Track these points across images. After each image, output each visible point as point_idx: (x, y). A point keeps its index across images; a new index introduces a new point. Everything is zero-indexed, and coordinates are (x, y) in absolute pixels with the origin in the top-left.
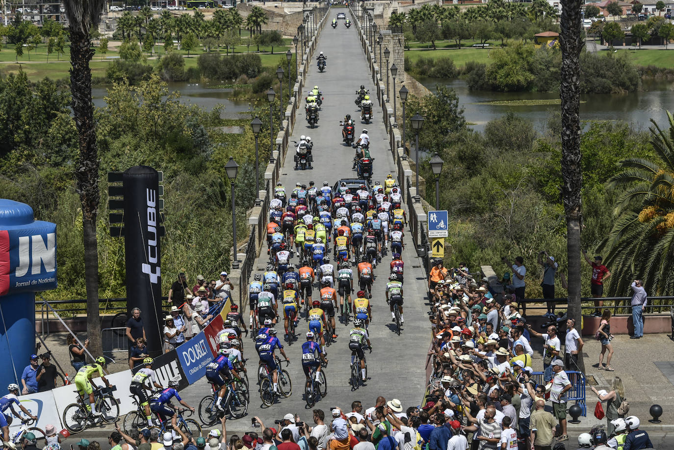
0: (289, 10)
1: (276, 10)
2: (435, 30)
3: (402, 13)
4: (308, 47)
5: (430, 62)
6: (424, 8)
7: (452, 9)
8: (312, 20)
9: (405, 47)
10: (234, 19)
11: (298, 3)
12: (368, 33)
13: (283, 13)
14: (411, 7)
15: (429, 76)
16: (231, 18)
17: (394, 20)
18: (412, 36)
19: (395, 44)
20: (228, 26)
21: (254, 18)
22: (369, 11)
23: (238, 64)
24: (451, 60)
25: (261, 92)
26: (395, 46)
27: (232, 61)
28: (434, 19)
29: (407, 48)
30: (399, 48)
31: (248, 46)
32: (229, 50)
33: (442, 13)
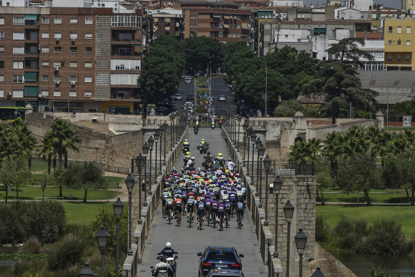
0: (117, 127)
1: (94, 127)
2: (371, 172)
3: (314, 140)
4: (150, 194)
5: (361, 228)
6: (353, 132)
7: (401, 136)
8: (158, 147)
9: (318, 199)
10: (21, 139)
11: (134, 116)
12: (255, 172)
13: (106, 133)
14: (330, 131)
15: (358, 252)
16: (16, 137)
17: (299, 151)
18: (329, 179)
19: (300, 193)
20: (9, 152)
21: (56, 140)
22: (258, 135)
23: (25, 217)
24: (397, 224)
25: (63, 268)
26: (300, 196)
27: (14, 212)
28: (369, 151)
29: (321, 200)
30: (306, 201)
31: (44, 187)
32: (10, 194)
33: (383, 142)
